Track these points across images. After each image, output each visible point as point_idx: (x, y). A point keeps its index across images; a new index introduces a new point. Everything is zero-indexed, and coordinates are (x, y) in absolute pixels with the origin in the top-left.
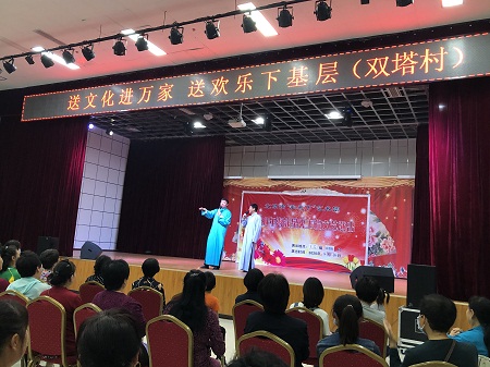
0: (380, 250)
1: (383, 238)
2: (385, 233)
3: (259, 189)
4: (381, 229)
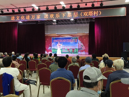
2: (83, 45)
3: (54, 37)
4: (82, 44)
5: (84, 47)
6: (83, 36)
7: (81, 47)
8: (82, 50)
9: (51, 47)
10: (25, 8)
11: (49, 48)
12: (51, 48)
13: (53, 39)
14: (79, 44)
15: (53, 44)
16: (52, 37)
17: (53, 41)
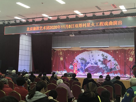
0: (116, 69)
1: (116, 65)
2: (117, 64)
4: (116, 62)
5: (119, 66)
6: (118, 50)
7: (114, 66)
8: (116, 70)
10: (34, 18)
11: (71, 67)
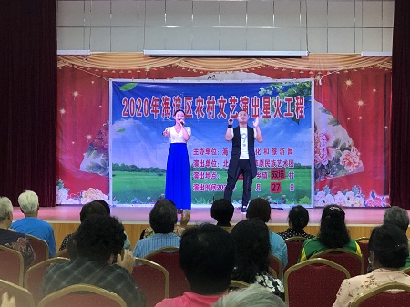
1: (343, 149)
2: (347, 141)
3: (126, 74)
4: (341, 134)
6: (350, 74)
8: (341, 174)
9: (105, 150)
11: (89, 161)
12: (99, 160)
13: (119, 94)
14: (321, 131)
15: (117, 129)
16: (111, 74)
17: (118, 107)
